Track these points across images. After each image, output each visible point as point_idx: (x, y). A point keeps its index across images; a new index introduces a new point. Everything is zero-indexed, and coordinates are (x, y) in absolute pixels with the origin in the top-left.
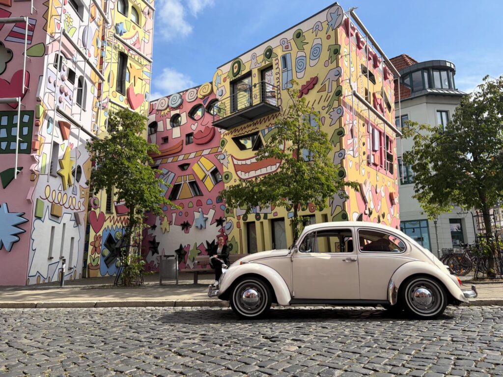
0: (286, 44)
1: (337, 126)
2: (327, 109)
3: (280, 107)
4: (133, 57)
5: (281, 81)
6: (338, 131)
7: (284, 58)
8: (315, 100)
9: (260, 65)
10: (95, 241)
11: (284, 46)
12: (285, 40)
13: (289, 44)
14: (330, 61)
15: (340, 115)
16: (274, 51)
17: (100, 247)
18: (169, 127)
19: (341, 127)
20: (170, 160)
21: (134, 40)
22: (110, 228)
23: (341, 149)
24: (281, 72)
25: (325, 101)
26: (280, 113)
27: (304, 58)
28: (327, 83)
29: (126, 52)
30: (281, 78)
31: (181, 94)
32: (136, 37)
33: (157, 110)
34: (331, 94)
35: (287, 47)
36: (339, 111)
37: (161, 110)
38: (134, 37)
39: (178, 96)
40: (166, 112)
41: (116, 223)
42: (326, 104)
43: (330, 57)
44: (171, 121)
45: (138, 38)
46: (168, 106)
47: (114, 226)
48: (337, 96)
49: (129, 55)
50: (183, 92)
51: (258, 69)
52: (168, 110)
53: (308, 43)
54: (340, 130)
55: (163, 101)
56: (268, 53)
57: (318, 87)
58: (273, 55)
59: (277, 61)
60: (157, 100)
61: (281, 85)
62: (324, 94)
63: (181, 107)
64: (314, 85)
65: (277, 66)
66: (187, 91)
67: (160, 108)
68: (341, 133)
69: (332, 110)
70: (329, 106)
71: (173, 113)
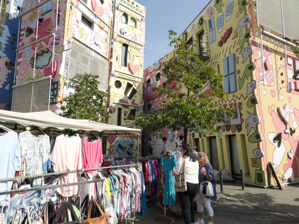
0: (211, 11)
1: (248, 62)
2: (240, 50)
3: (209, 56)
4: (132, 45)
5: (209, 38)
6: (249, 66)
7: (210, 21)
8: (231, 46)
9: (197, 31)
10: (110, 149)
11: (209, 13)
12: (210, 8)
13: (212, 10)
14: (240, 12)
15: (250, 53)
16: (204, 19)
17: (114, 152)
18: (155, 81)
19: (251, 62)
20: (156, 100)
21: (132, 36)
22: (120, 141)
23: (252, 80)
24: (208, 32)
25: (238, 45)
26: (209, 61)
27: (222, 17)
28: (238, 30)
29: (127, 43)
30: (209, 36)
31: (160, 61)
32: (133, 34)
33: (150, 73)
34: (242, 38)
35: (211, 13)
36: (249, 50)
37: (152, 72)
38: (132, 34)
39: (158, 62)
40: (154, 73)
41: (124, 138)
42: (239, 47)
43: (240, 9)
44: (156, 78)
45: (135, 34)
46: (154, 69)
47: (123, 140)
48: (246, 38)
49: (130, 44)
50: (161, 59)
51: (196, 34)
52: (155, 71)
53: (224, 5)
54: (250, 65)
55: (152, 67)
56: (200, 22)
57: (232, 35)
58: (204, 22)
59: (206, 25)
60: (149, 67)
61: (209, 41)
62: (237, 39)
63: (160, 69)
64: (229, 34)
65: (206, 29)
66: (162, 58)
67: (151, 71)
68: (251, 67)
69: (243, 50)
70: (241, 47)
71: (157, 72)
